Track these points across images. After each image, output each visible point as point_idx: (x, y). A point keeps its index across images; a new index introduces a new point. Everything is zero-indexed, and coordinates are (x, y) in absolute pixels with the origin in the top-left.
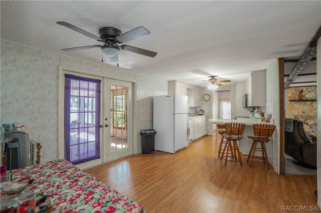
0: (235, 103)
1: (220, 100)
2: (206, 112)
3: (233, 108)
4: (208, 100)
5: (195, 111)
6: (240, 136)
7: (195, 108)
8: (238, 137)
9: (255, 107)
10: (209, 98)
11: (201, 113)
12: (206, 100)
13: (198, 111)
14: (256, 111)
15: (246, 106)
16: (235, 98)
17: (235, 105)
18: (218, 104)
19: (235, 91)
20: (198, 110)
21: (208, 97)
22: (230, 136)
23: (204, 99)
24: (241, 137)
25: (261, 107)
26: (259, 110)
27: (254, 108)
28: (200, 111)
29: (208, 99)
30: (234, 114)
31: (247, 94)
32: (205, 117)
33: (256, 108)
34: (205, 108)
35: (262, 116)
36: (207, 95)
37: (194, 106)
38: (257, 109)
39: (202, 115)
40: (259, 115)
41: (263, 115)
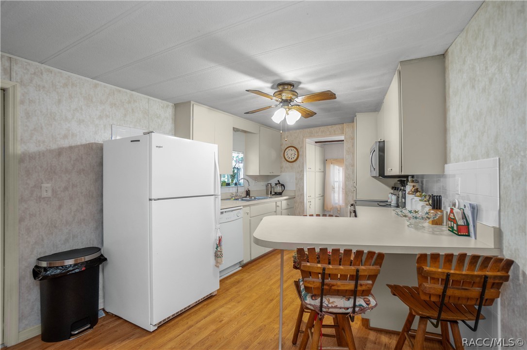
0: (353, 166)
1: (325, 162)
2: (290, 187)
3: (350, 178)
4: (293, 160)
5: (267, 186)
6: (360, 301)
7: (267, 177)
8: (355, 306)
9: (407, 177)
10: (296, 156)
11: (278, 189)
12: (290, 160)
13: (273, 185)
14: (409, 188)
15: (381, 174)
16: (353, 154)
17: (353, 172)
18: (322, 170)
19: (353, 139)
20: (273, 182)
21: (293, 152)
22: (321, 302)
23: (286, 157)
24: (364, 305)
25: (422, 176)
26: (417, 186)
27: (402, 180)
28: (276, 184)
29: (295, 159)
30: (353, 193)
31: (384, 141)
32: (286, 199)
33: (410, 179)
34: (287, 177)
35: (434, 208)
36: (292, 148)
37: (258, 174)
38: (413, 181)
39: (280, 194)
40: (422, 203)
41: (436, 203)
